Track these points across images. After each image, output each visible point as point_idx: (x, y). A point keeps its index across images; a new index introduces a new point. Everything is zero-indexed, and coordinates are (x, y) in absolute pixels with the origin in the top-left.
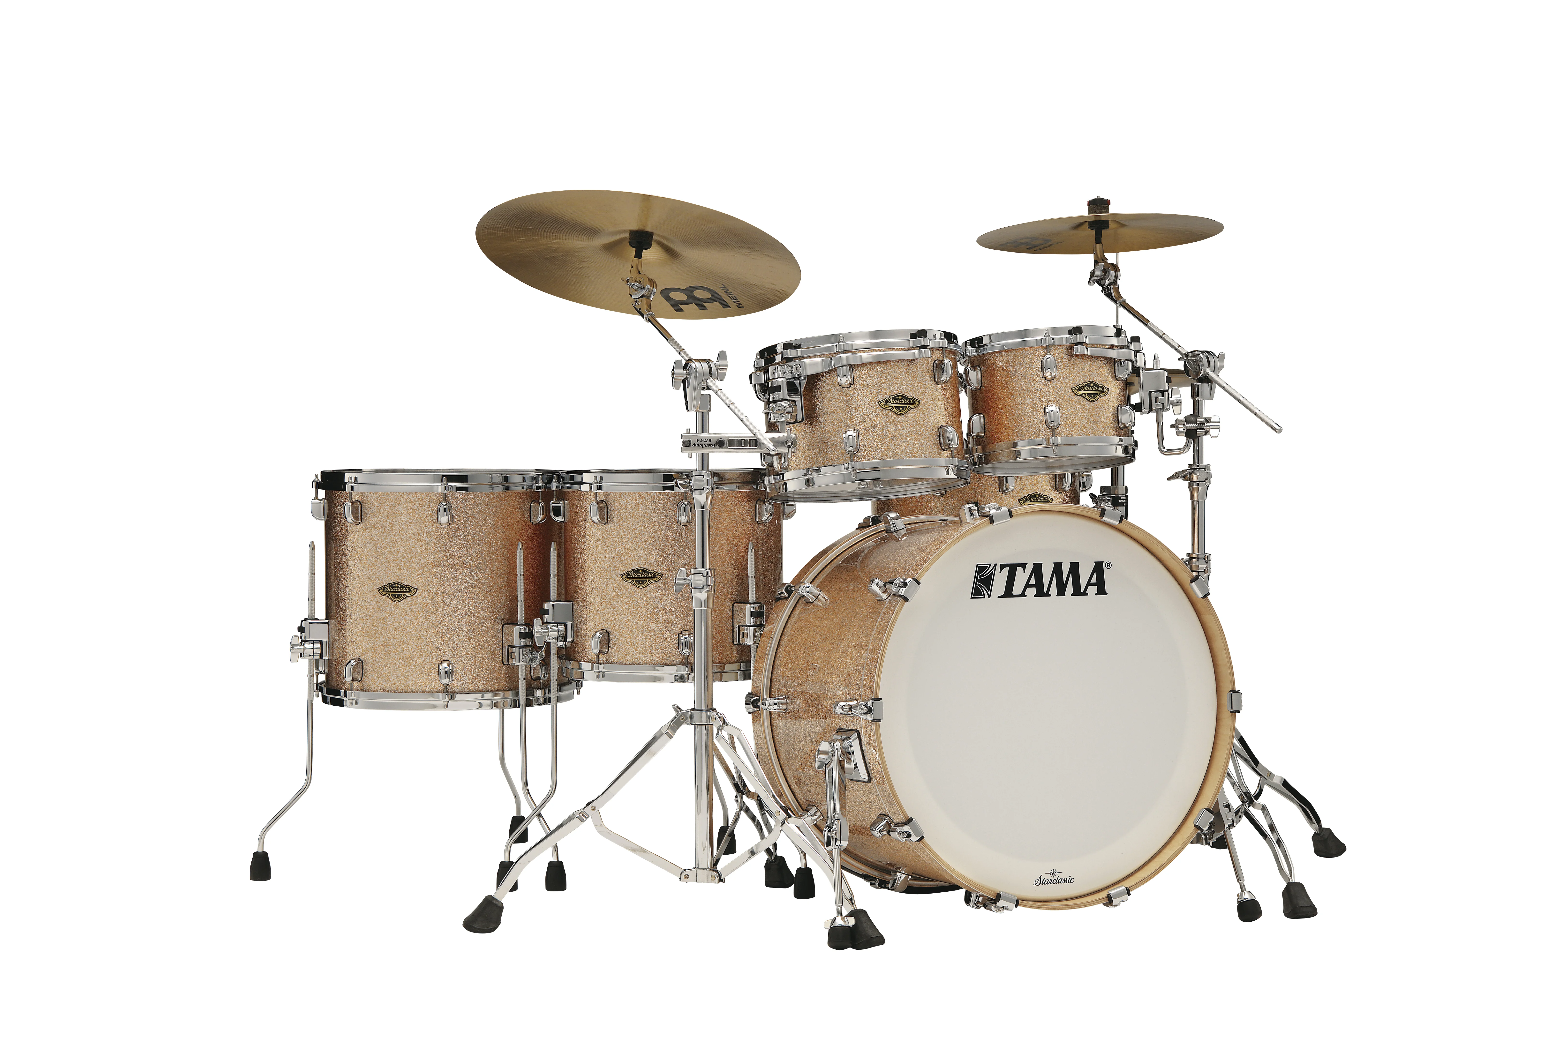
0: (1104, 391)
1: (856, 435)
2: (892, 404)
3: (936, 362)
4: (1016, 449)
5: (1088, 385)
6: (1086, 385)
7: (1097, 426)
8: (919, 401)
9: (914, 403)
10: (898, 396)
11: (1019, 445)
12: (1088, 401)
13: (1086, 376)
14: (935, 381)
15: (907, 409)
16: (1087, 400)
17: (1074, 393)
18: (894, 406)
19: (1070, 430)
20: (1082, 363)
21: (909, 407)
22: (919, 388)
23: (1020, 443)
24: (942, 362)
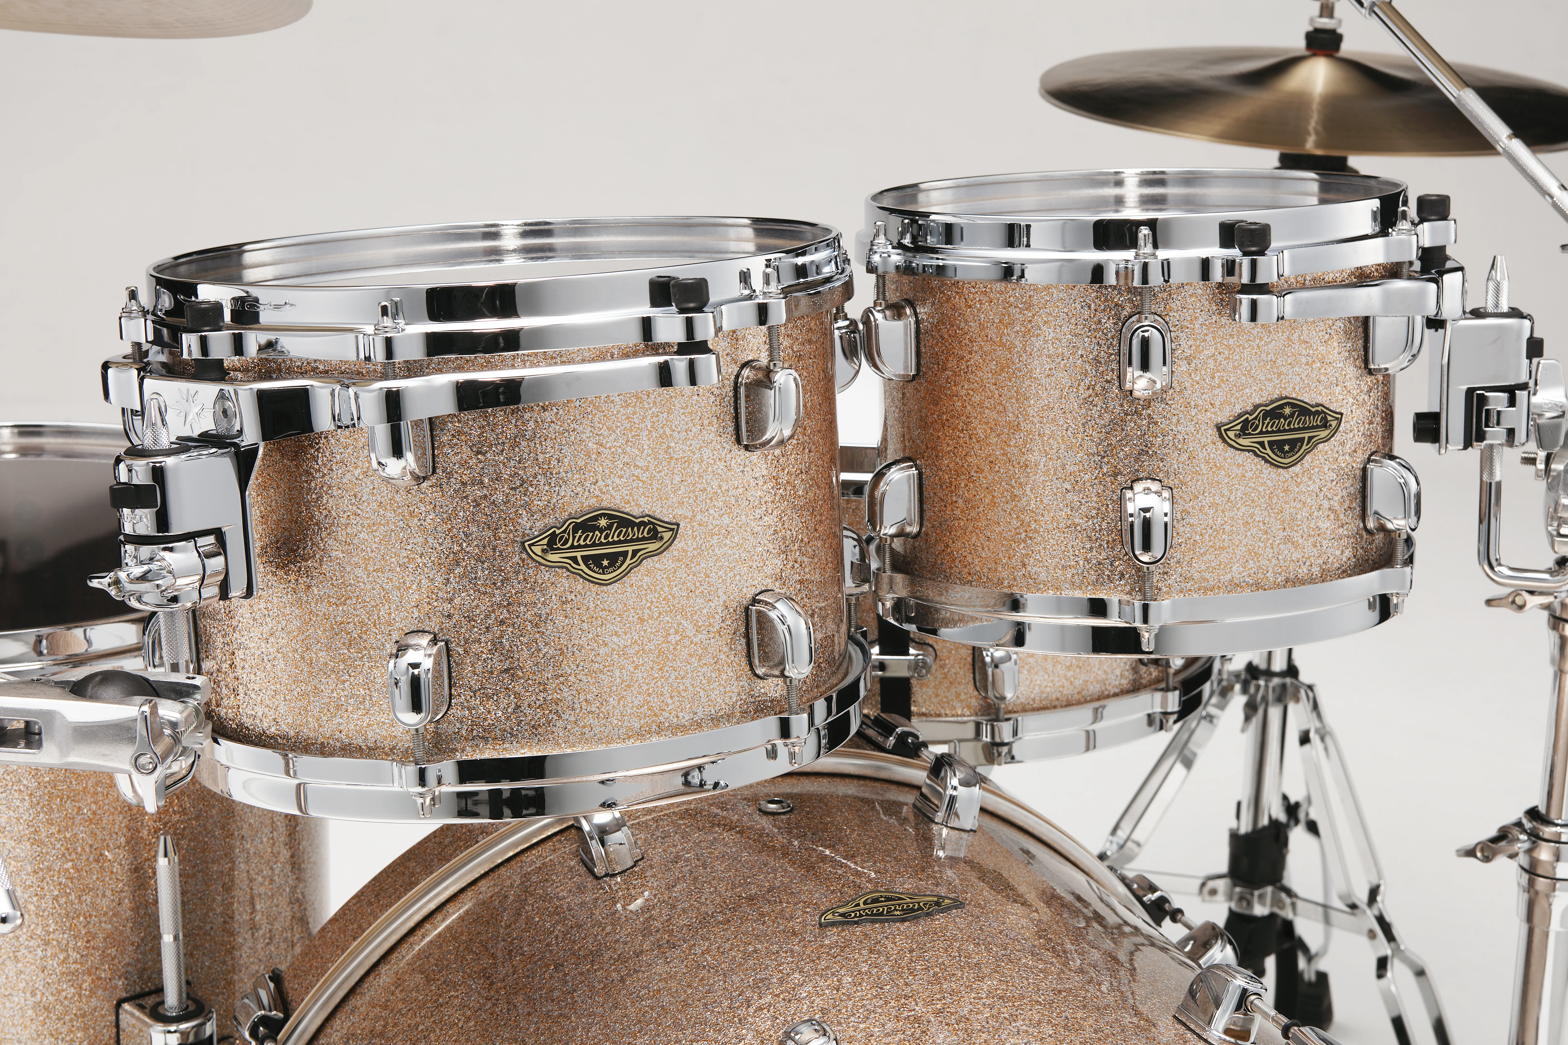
0: (1325, 425)
1: (437, 663)
2: (572, 547)
3: (746, 372)
4: (1018, 617)
5: (1274, 413)
6: (1267, 414)
7: (1295, 545)
8: (674, 528)
9: (655, 536)
10: (596, 518)
11: (1030, 604)
12: (1271, 464)
13: (1270, 380)
14: (738, 441)
15: (628, 562)
16: (1267, 461)
17: (1224, 441)
18: (579, 555)
19: (1203, 567)
20: (1261, 339)
21: (635, 552)
22: (677, 479)
23: (1030, 598)
24: (766, 379)
